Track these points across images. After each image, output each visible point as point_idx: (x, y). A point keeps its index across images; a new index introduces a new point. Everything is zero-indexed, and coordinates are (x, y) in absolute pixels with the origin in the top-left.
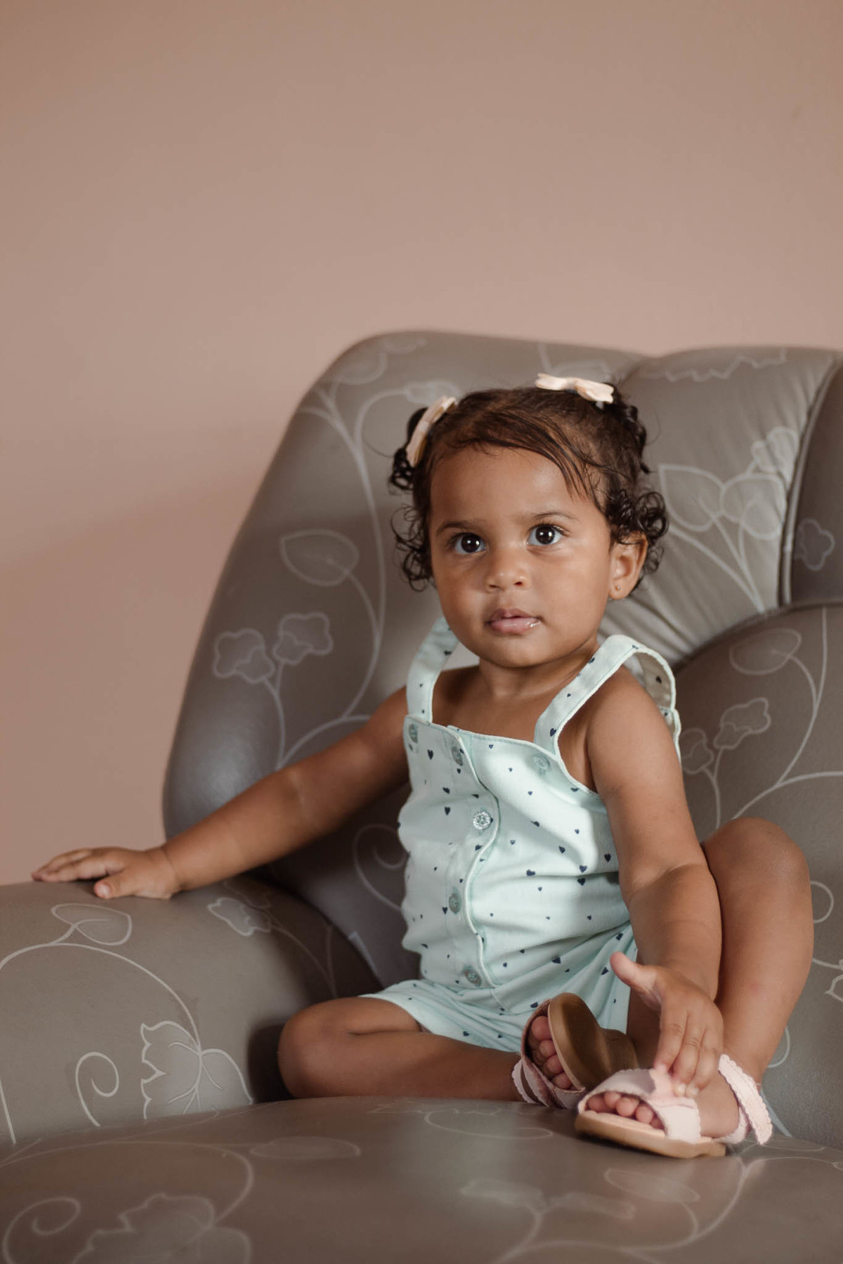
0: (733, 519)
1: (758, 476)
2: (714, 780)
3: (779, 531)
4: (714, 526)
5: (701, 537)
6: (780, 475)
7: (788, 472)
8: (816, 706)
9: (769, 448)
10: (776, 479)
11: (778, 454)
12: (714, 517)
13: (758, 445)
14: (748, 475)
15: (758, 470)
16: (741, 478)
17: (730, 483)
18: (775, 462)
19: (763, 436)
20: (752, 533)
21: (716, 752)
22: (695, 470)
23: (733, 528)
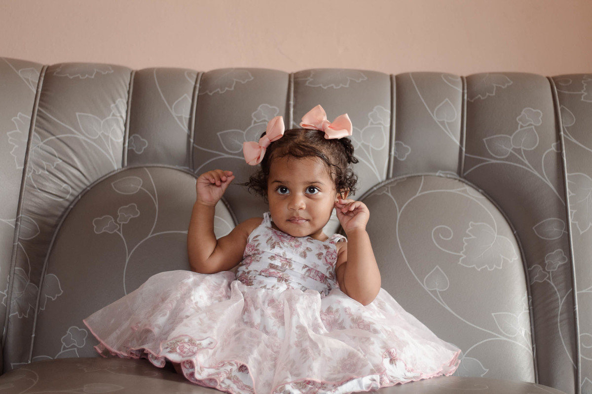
0: (106, 134)
1: (115, 117)
2: (121, 235)
3: (122, 139)
4: (100, 136)
5: (94, 141)
6: (122, 117)
7: (124, 115)
8: (157, 206)
9: (117, 106)
10: (120, 118)
11: (120, 109)
12: (100, 133)
13: (113, 105)
14: (110, 117)
15: (114, 115)
16: (108, 118)
17: (104, 120)
18: (120, 112)
19: (114, 102)
20: (114, 139)
21: (120, 225)
22: (90, 115)
23: (107, 137)
